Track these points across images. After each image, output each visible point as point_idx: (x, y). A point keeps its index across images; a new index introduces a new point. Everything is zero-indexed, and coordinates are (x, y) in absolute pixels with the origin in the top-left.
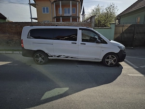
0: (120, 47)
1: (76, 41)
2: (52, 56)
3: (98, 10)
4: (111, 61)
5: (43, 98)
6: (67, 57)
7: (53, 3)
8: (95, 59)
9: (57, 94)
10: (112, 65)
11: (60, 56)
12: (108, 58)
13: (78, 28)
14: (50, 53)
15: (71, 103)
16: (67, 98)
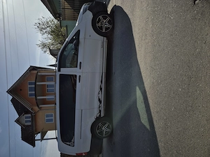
0: (85, 11)
1: (76, 76)
2: (100, 111)
3: (44, 45)
4: (105, 24)
5: (148, 127)
6: (101, 89)
7: (40, 108)
8: (103, 47)
9: (144, 106)
10: (112, 22)
11: (99, 100)
12: (101, 28)
13: (58, 74)
14: (96, 113)
15: (153, 83)
16: (147, 89)
